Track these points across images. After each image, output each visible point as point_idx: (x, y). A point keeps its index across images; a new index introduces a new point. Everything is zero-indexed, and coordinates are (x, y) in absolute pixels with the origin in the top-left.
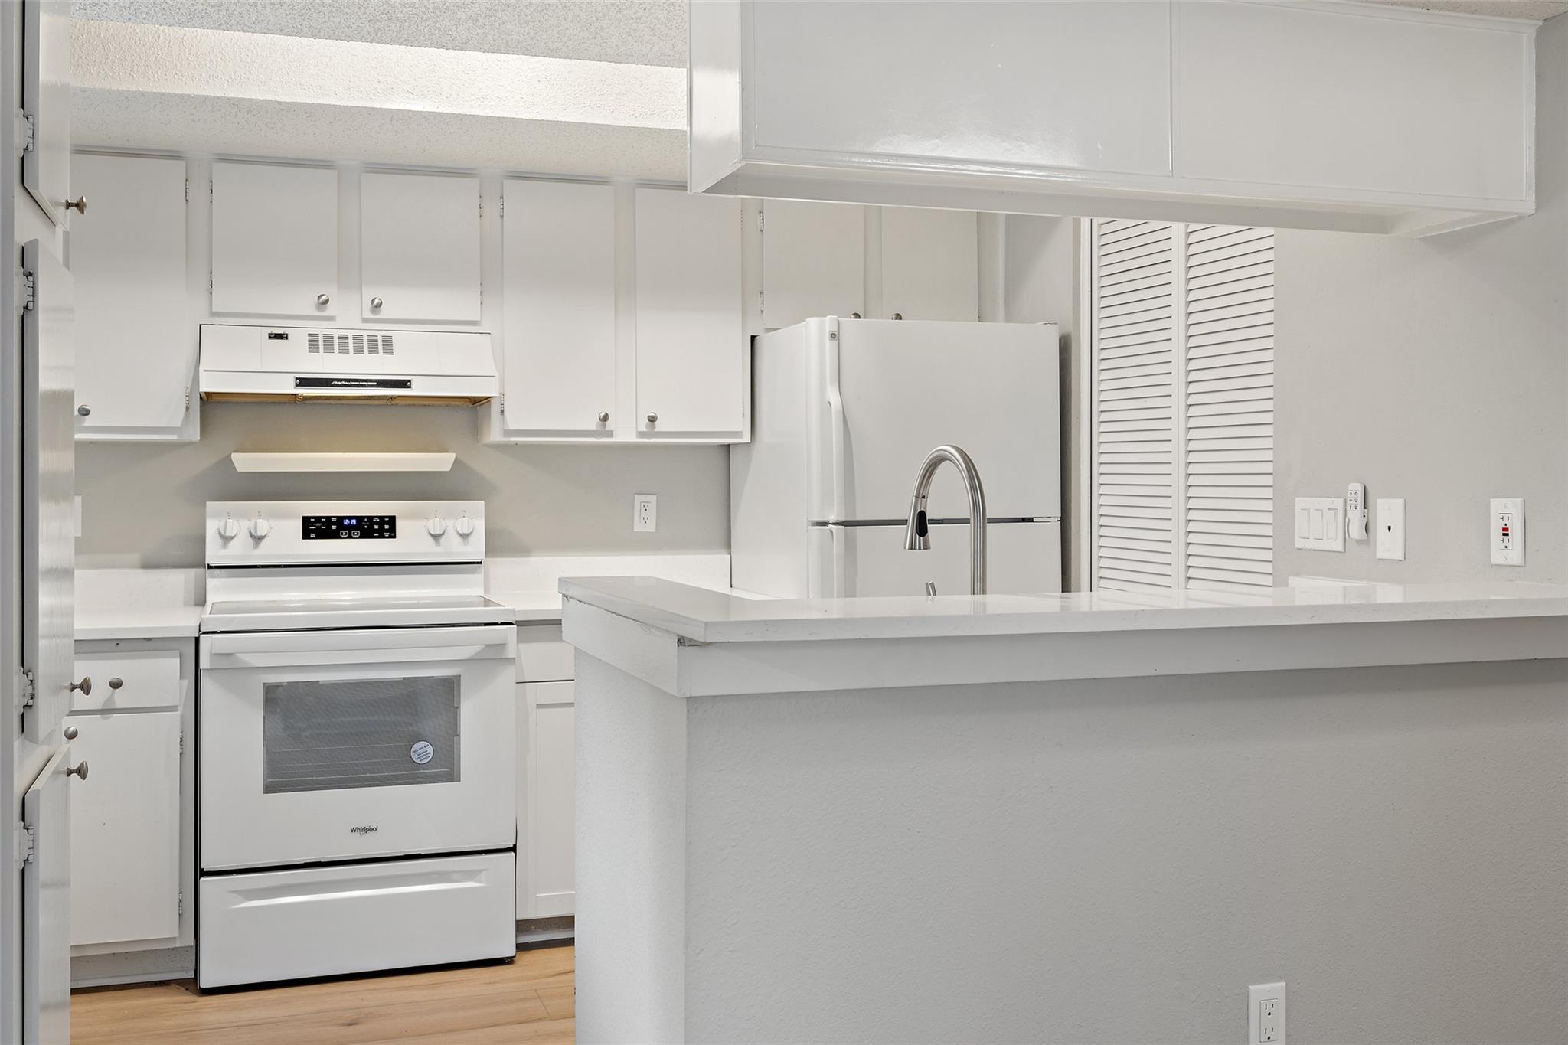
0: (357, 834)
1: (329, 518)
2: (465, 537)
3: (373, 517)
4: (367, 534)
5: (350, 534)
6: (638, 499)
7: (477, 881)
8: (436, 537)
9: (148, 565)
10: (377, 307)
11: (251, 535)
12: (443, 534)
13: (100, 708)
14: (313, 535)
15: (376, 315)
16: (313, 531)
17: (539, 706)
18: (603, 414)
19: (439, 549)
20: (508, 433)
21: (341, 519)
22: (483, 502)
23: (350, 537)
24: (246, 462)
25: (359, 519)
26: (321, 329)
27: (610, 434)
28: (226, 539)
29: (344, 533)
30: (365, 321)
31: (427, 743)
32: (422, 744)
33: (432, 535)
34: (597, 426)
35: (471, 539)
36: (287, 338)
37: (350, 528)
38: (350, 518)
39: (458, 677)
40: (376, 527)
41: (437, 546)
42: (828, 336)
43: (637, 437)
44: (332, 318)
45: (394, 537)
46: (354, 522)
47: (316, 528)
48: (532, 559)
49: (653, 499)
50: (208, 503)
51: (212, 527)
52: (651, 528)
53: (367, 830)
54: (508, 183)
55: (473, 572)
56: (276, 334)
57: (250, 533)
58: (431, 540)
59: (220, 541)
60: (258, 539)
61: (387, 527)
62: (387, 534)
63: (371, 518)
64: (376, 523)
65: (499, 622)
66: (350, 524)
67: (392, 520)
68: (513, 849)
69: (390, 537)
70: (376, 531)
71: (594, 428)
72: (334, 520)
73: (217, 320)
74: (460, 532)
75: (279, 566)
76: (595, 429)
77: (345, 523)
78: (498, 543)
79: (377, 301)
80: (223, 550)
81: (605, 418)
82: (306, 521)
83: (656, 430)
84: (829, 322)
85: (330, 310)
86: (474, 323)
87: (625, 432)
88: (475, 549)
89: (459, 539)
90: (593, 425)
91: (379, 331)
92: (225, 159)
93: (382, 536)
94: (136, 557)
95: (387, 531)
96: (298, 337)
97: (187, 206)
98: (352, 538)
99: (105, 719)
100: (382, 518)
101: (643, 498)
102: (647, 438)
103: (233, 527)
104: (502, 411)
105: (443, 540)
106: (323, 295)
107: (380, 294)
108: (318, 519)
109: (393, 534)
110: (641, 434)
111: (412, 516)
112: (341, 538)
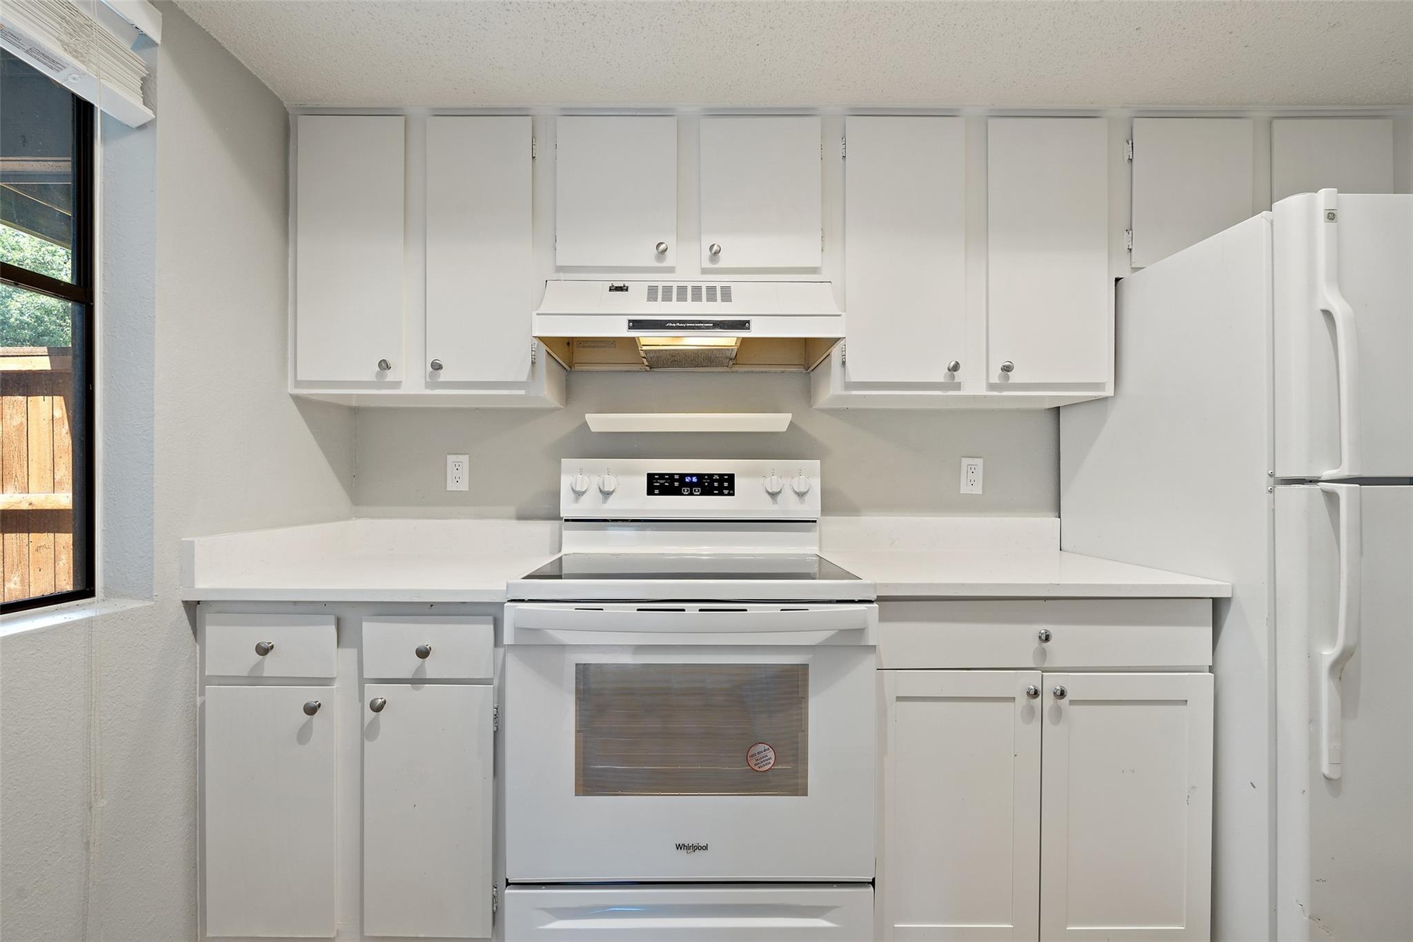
0: (683, 852)
1: (672, 475)
2: (801, 495)
3: (713, 475)
4: (707, 491)
5: (691, 490)
6: (965, 461)
7: (827, 919)
8: (773, 495)
9: (522, 517)
10: (715, 254)
11: (601, 491)
12: (780, 492)
13: (411, 677)
14: (657, 491)
15: (715, 264)
16: (657, 487)
17: (899, 699)
18: (953, 363)
19: (776, 507)
20: (850, 386)
21: (683, 476)
22: (819, 461)
23: (691, 494)
24: (599, 422)
25: (700, 476)
26: (660, 280)
27: (958, 386)
28: (579, 494)
29: (686, 490)
30: (705, 271)
31: (767, 747)
32: (761, 747)
33: (769, 493)
34: (944, 378)
35: (807, 497)
36: (627, 290)
37: (691, 485)
38: (691, 475)
39: (805, 667)
40: (716, 484)
41: (773, 504)
42: (1321, 216)
43: (987, 391)
44: (671, 270)
45: (733, 495)
46: (695, 479)
47: (661, 485)
48: (862, 518)
49: (980, 462)
50: (562, 459)
51: (566, 482)
52: (978, 490)
53: (696, 848)
54: (851, 121)
55: (808, 530)
56: (616, 287)
57: (600, 489)
58: (768, 498)
59: (572, 495)
60: (606, 494)
61: (726, 484)
62: (726, 492)
63: (711, 476)
64: (716, 480)
65: (856, 599)
66: (691, 481)
67: (731, 477)
68: (873, 883)
69: (729, 494)
70: (716, 488)
71: (941, 380)
72: (677, 477)
73: (562, 276)
74: (797, 491)
75: (627, 521)
76: (943, 381)
77: (687, 480)
78: (832, 503)
79: (715, 248)
80: (576, 505)
81: (956, 367)
82: (651, 477)
83: (1010, 382)
84: (1324, 198)
85: (670, 260)
86: (814, 270)
87: (974, 385)
88: (811, 508)
89: (796, 497)
90: (940, 376)
91: (719, 281)
92: (569, 113)
93: (721, 494)
94: (512, 510)
95: (726, 488)
96: (638, 290)
97: (533, 165)
98: (693, 495)
99: (417, 689)
100: (721, 475)
101: (970, 461)
102: (997, 391)
103: (582, 482)
104: (844, 363)
105: (779, 498)
106: (663, 243)
107: (719, 241)
108: (662, 476)
109: (731, 492)
110: (992, 387)
111: (750, 474)
112: (683, 495)
